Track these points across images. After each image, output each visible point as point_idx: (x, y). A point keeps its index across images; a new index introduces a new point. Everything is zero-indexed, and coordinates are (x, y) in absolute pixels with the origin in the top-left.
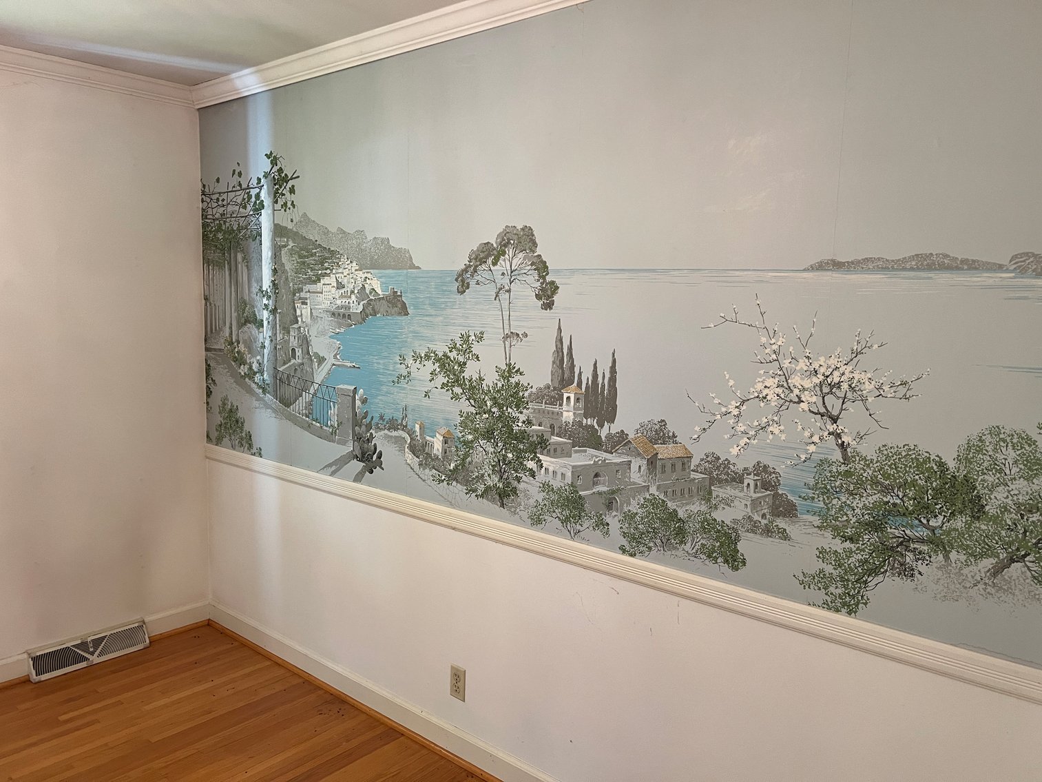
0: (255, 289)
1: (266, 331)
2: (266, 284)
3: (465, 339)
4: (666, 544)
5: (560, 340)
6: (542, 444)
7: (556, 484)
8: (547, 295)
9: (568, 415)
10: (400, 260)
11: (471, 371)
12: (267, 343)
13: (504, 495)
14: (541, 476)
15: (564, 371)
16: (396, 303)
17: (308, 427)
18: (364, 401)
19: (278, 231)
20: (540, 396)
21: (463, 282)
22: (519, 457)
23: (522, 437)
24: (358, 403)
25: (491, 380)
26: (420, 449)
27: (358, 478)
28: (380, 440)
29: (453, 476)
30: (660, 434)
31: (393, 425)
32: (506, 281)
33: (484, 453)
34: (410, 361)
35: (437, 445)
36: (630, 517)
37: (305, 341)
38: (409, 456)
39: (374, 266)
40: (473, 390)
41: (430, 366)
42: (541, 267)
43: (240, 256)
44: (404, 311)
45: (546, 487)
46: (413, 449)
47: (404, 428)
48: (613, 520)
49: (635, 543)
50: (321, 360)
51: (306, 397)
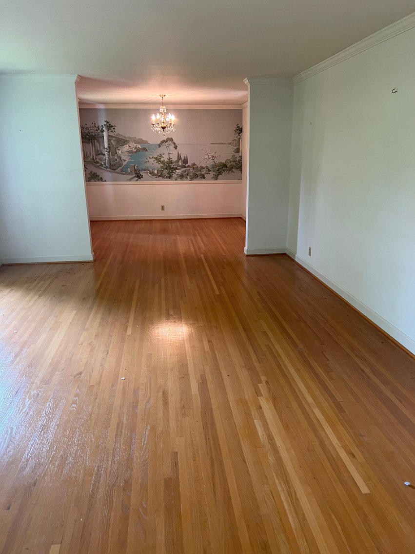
0: (102, 147)
1: (107, 156)
2: (106, 146)
3: (161, 154)
4: (196, 178)
5: (178, 154)
6: (176, 168)
7: (179, 174)
8: (176, 147)
9: (180, 164)
10: (146, 142)
11: (162, 159)
12: (107, 158)
13: (170, 177)
14: (176, 173)
15: (179, 158)
16: (145, 149)
17: (122, 174)
18: (137, 167)
19: (109, 136)
20: (175, 162)
21: (159, 146)
22: (172, 171)
23: (173, 168)
24: (136, 167)
25: (166, 160)
26: (152, 173)
27: (137, 181)
28: (142, 173)
29: (159, 176)
30: (194, 164)
31: (145, 170)
32: (168, 146)
33: (165, 172)
34: (148, 159)
35: (156, 172)
36: (191, 176)
37: (120, 158)
38: (149, 175)
39: (138, 143)
40: (163, 162)
41: (153, 159)
42: (174, 144)
43: (96, 141)
44: (147, 151)
45: (177, 175)
46: (150, 173)
47: (148, 170)
48: (188, 177)
49: (192, 179)
50: (125, 161)
51: (121, 168)
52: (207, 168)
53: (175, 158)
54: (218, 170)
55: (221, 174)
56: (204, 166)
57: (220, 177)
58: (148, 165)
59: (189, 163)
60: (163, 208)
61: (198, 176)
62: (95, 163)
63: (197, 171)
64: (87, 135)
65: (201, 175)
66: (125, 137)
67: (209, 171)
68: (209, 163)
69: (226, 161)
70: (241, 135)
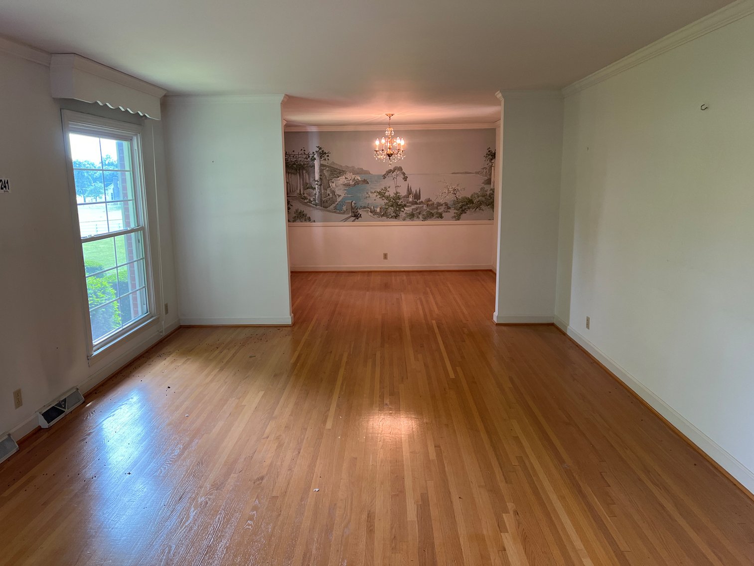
0: (312, 179)
1: (317, 190)
2: (317, 177)
3: (386, 188)
4: (430, 218)
5: (408, 186)
6: (405, 205)
7: (408, 212)
8: (405, 179)
9: (411, 200)
10: (367, 173)
11: (387, 194)
12: (317, 193)
13: (396, 217)
14: (405, 211)
15: (409, 192)
16: (365, 182)
17: (335, 212)
18: (355, 204)
19: (321, 165)
20: (404, 197)
21: (384, 177)
22: (400, 209)
23: (400, 205)
24: (353, 204)
25: (392, 195)
26: (373, 212)
27: (353, 221)
28: (360, 212)
29: (383, 216)
30: (429, 200)
31: (365, 208)
32: (395, 176)
33: (391, 210)
34: (370, 194)
35: (378, 210)
36: (424, 215)
37: (333, 192)
38: (370, 214)
39: (358, 174)
40: (387, 198)
41: (376, 194)
42: (404, 174)
43: (304, 172)
44: (368, 183)
45: (406, 213)
46: (371, 212)
47: (368, 208)
48: (420, 216)
49: (425, 219)
50: (339, 196)
51: (334, 205)
52: (446, 204)
53: (403, 192)
54: (461, 208)
55: (465, 213)
56: (442, 201)
57: (463, 215)
58: (369, 201)
59: (423, 199)
60: (385, 256)
61: (433, 215)
62: (302, 198)
63: (433, 209)
64: (295, 164)
65: (437, 213)
66: (341, 166)
67: (449, 208)
68: (449, 198)
69: (472, 195)
70: (493, 161)
